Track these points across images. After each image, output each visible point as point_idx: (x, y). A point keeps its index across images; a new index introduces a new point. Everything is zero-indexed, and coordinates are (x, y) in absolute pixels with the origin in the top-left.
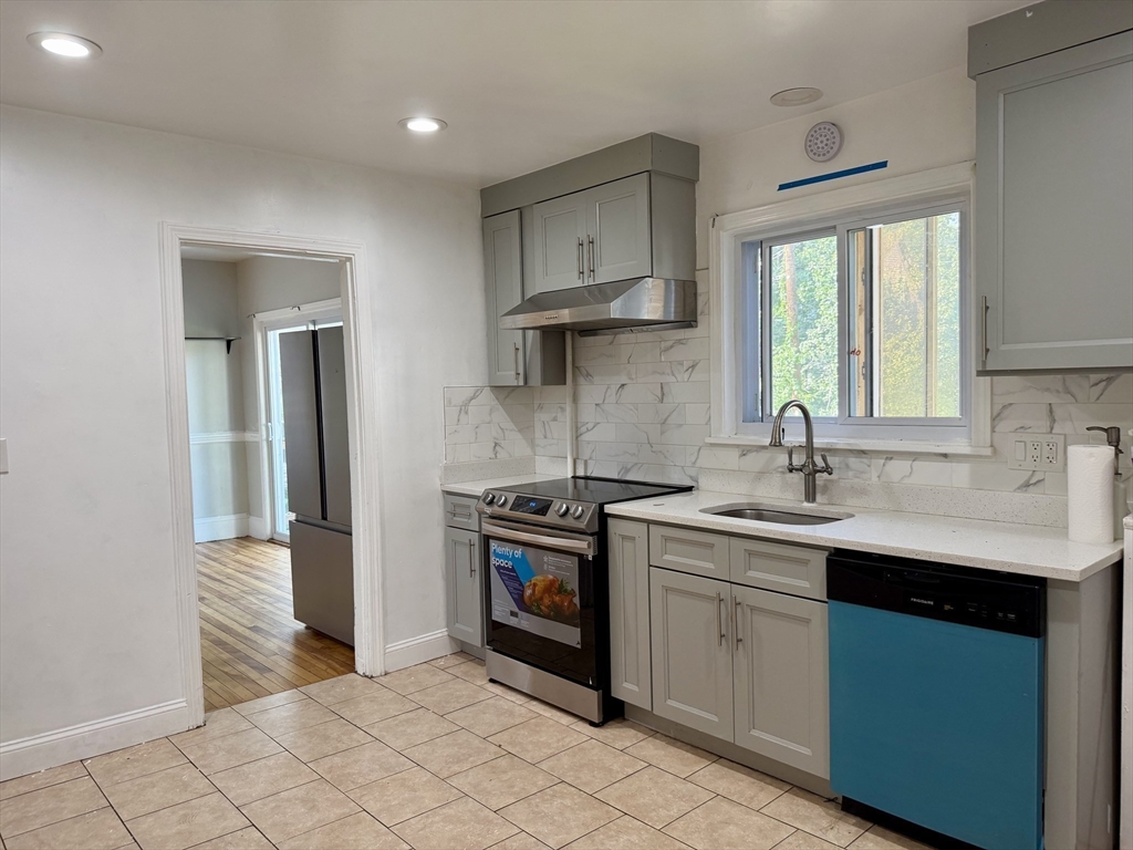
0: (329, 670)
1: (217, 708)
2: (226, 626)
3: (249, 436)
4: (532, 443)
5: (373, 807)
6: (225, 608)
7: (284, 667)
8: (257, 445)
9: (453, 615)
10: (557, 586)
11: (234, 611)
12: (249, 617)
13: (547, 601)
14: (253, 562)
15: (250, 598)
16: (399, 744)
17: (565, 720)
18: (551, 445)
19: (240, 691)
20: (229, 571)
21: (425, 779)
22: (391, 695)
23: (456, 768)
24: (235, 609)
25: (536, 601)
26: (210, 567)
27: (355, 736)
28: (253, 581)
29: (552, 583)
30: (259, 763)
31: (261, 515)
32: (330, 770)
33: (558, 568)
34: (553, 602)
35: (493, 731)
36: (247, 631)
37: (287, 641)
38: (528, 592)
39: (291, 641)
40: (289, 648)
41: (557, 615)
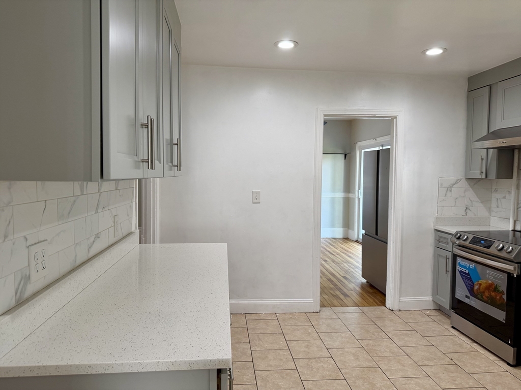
0: (374, 303)
1: (325, 307)
2: (333, 274)
3: (351, 195)
4: (489, 210)
5: (383, 367)
6: (335, 266)
7: (355, 297)
8: (354, 199)
9: (436, 291)
10: (494, 287)
11: (337, 269)
12: (343, 272)
13: (487, 294)
14: (348, 249)
15: (345, 264)
16: (400, 343)
17: (492, 357)
18: (500, 211)
19: (335, 302)
20: (338, 251)
21: (410, 363)
22: (401, 321)
23: (426, 363)
24: (338, 268)
25: (481, 293)
26: (331, 249)
27: (380, 334)
28: (347, 257)
29: (491, 285)
30: (338, 334)
31: (353, 229)
32: (367, 345)
33: (495, 278)
34: (490, 295)
35: (449, 351)
36: (342, 278)
37: (357, 286)
38: (476, 287)
39: (359, 286)
40: (358, 289)
41: (492, 302)
